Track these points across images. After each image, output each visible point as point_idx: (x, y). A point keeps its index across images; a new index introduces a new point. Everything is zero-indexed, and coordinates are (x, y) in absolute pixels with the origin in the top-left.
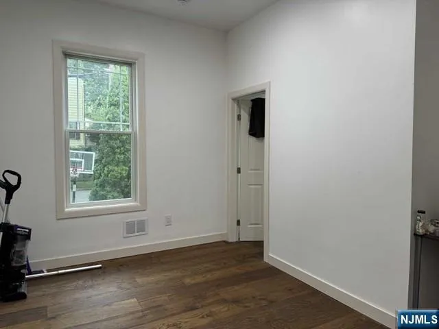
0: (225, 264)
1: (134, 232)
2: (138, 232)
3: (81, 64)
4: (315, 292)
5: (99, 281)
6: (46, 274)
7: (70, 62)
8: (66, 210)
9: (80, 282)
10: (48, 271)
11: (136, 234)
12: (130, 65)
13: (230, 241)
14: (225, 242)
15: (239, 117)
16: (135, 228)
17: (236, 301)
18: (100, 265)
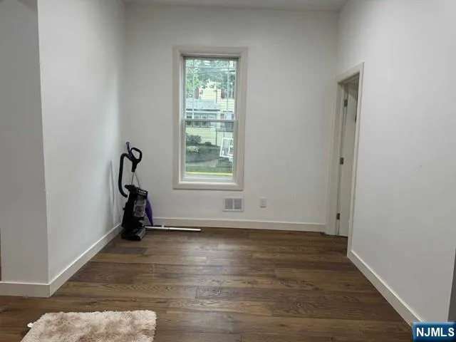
0: (304, 250)
1: (231, 208)
2: (235, 208)
6: (163, 228)
7: (189, 62)
8: (180, 182)
10: (165, 227)
11: (233, 210)
12: (236, 59)
13: (327, 233)
14: (323, 234)
15: (346, 103)
16: (233, 205)
18: (199, 230)
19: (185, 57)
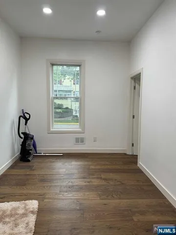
0: (116, 163)
3: (60, 68)
4: (153, 185)
5: (58, 160)
6: (42, 154)
8: (51, 130)
9: (51, 160)
10: (44, 154)
11: (80, 143)
12: (79, 66)
13: (128, 153)
14: (125, 154)
15: (135, 88)
16: (79, 141)
17: (105, 179)
19: (53, 65)
